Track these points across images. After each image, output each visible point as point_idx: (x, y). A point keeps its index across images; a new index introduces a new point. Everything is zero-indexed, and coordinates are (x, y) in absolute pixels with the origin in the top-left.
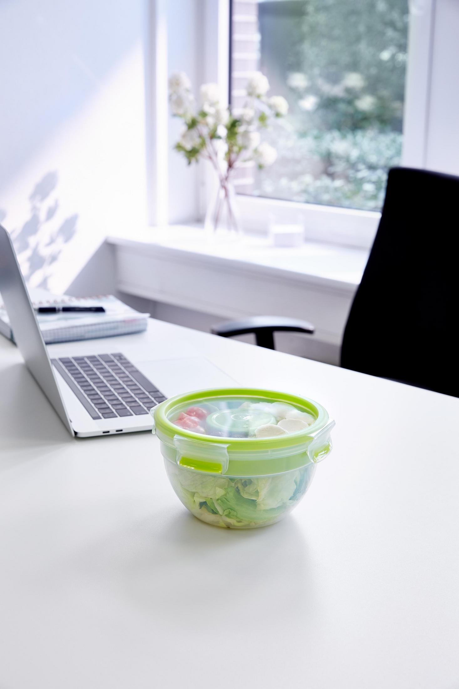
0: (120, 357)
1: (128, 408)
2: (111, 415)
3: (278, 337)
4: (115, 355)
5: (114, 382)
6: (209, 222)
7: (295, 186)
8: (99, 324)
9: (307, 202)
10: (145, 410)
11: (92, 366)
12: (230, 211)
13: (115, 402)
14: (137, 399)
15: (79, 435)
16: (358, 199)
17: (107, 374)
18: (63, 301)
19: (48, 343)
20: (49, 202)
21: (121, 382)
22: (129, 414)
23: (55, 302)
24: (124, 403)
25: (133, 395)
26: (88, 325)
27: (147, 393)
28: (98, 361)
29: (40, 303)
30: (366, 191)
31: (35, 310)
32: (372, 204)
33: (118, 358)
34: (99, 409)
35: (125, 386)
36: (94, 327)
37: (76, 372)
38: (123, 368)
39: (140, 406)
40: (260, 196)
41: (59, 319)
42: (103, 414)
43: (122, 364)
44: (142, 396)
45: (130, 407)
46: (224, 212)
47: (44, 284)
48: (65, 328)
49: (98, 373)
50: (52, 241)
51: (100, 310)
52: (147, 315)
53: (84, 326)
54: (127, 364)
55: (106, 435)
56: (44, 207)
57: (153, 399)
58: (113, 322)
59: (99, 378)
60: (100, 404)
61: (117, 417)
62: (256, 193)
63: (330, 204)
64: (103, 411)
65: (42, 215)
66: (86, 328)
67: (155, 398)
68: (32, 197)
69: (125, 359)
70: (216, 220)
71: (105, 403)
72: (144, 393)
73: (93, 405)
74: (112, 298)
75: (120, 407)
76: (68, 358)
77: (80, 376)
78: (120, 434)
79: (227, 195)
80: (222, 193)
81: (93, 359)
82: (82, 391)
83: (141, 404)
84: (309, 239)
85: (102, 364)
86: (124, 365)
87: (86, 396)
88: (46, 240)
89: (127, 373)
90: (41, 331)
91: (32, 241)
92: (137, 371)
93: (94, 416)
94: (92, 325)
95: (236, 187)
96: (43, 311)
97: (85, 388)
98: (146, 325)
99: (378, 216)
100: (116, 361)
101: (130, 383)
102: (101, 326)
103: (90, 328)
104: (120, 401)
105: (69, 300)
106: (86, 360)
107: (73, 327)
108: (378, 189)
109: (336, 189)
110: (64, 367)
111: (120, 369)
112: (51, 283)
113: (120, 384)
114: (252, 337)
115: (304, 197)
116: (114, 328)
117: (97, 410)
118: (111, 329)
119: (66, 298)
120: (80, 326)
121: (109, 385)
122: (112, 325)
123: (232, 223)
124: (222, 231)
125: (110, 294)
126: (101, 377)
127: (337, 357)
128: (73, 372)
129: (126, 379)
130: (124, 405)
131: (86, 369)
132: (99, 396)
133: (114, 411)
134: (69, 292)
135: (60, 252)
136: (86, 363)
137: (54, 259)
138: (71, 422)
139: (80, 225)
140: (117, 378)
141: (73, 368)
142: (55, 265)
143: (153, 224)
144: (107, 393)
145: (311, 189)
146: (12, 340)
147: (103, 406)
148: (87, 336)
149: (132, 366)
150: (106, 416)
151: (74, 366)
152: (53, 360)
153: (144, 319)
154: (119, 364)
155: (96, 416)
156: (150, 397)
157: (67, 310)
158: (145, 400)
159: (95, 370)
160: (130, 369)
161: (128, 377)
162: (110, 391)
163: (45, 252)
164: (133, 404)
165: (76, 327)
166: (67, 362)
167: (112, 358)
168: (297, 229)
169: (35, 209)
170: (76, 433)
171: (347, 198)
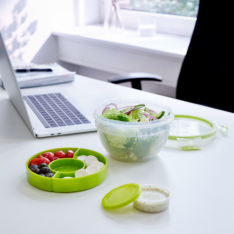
0: (59, 95)
1: (64, 122)
2: (55, 125)
3: (143, 83)
4: (56, 94)
5: (56, 108)
6: (106, 24)
7: (151, 4)
8: (49, 78)
9: (158, 12)
10: (73, 123)
11: (44, 100)
12: (117, 17)
13: (57, 119)
14: (68, 117)
15: (38, 136)
16: (184, 11)
17: (52, 104)
18: (30, 66)
19: (21, 88)
20: (22, 14)
21: (60, 108)
22: (64, 125)
23: (26, 66)
24: (62, 119)
25: (66, 115)
26: (43, 79)
27: (74, 114)
28: (48, 97)
29: (17, 67)
30: (188, 6)
31: (14, 70)
32: (192, 13)
33: (58, 95)
34: (48, 122)
35: (62, 110)
36: (46, 79)
37: (36, 103)
38: (61, 101)
39: (70, 120)
40: (133, 10)
41: (28, 76)
42: (50, 125)
43: (60, 98)
44: (71, 115)
45: (65, 121)
46: (114, 18)
47: (20, 57)
48: (31, 80)
49: (48, 104)
50: (24, 34)
51: (50, 70)
52: (74, 73)
53: (41, 79)
54: (63, 99)
55: (52, 136)
56: (19, 17)
57: (77, 117)
58: (57, 77)
59: (48, 106)
60: (49, 119)
61: (58, 126)
62: (131, 8)
63: (169, 13)
64: (51, 124)
65: (19, 21)
66: (43, 80)
67: (78, 116)
68: (13, 11)
69: (62, 96)
70: (110, 22)
71: (52, 119)
72: (72, 114)
73: (45, 120)
74: (56, 64)
75: (59, 121)
76: (32, 96)
77: (38, 105)
78: (60, 135)
79: (115, 9)
80: (113, 8)
81: (45, 96)
82: (40, 113)
83: (71, 119)
84: (159, 32)
85: (50, 99)
86: (62, 99)
87: (42, 115)
88: (21, 34)
89: (63, 103)
90: (18, 82)
91: (14, 34)
92: (68, 102)
93: (45, 126)
94: (45, 78)
95: (120, 5)
96: (19, 71)
97: (41, 111)
98: (74, 78)
99: (195, 19)
100: (57, 97)
101: (64, 109)
102: (50, 79)
103: (45, 80)
104: (59, 118)
105: (33, 65)
106: (41, 96)
107: (35, 79)
108: (195, 5)
109: (173, 6)
110: (30, 101)
111: (59, 101)
112: (24, 56)
113: (59, 109)
114: (129, 83)
115: (156, 10)
116: (57, 80)
117: (47, 123)
118: (56, 80)
119: (32, 64)
120: (39, 79)
121: (53, 110)
122: (56, 78)
123: (118, 24)
124: (113, 28)
125: (55, 62)
126: (50, 106)
127: (174, 93)
128: (34, 103)
129: (62, 107)
130: (62, 120)
131: (42, 101)
132: (49, 115)
133: (56, 123)
134: (34, 61)
135: (28, 40)
136: (41, 98)
137: (25, 44)
138: (34, 129)
139: (38, 26)
140: (58, 106)
141: (35, 101)
142: (26, 47)
143: (77, 25)
144: (53, 114)
145: (160, 6)
146: (3, 87)
147: (51, 121)
148: (43, 84)
149: (66, 100)
150: (52, 126)
151: (35, 100)
152: (24, 97)
153: (73, 75)
154: (59, 99)
155: (47, 126)
156: (75, 116)
157: (32, 70)
158: (73, 118)
159: (46, 102)
160: (65, 102)
161: (63, 105)
162: (54, 113)
163: (20, 40)
164: (66, 120)
165: (37, 79)
166: (31, 98)
167: (55, 95)
168: (153, 26)
169: (15, 18)
170: (36, 135)
171: (179, 10)
